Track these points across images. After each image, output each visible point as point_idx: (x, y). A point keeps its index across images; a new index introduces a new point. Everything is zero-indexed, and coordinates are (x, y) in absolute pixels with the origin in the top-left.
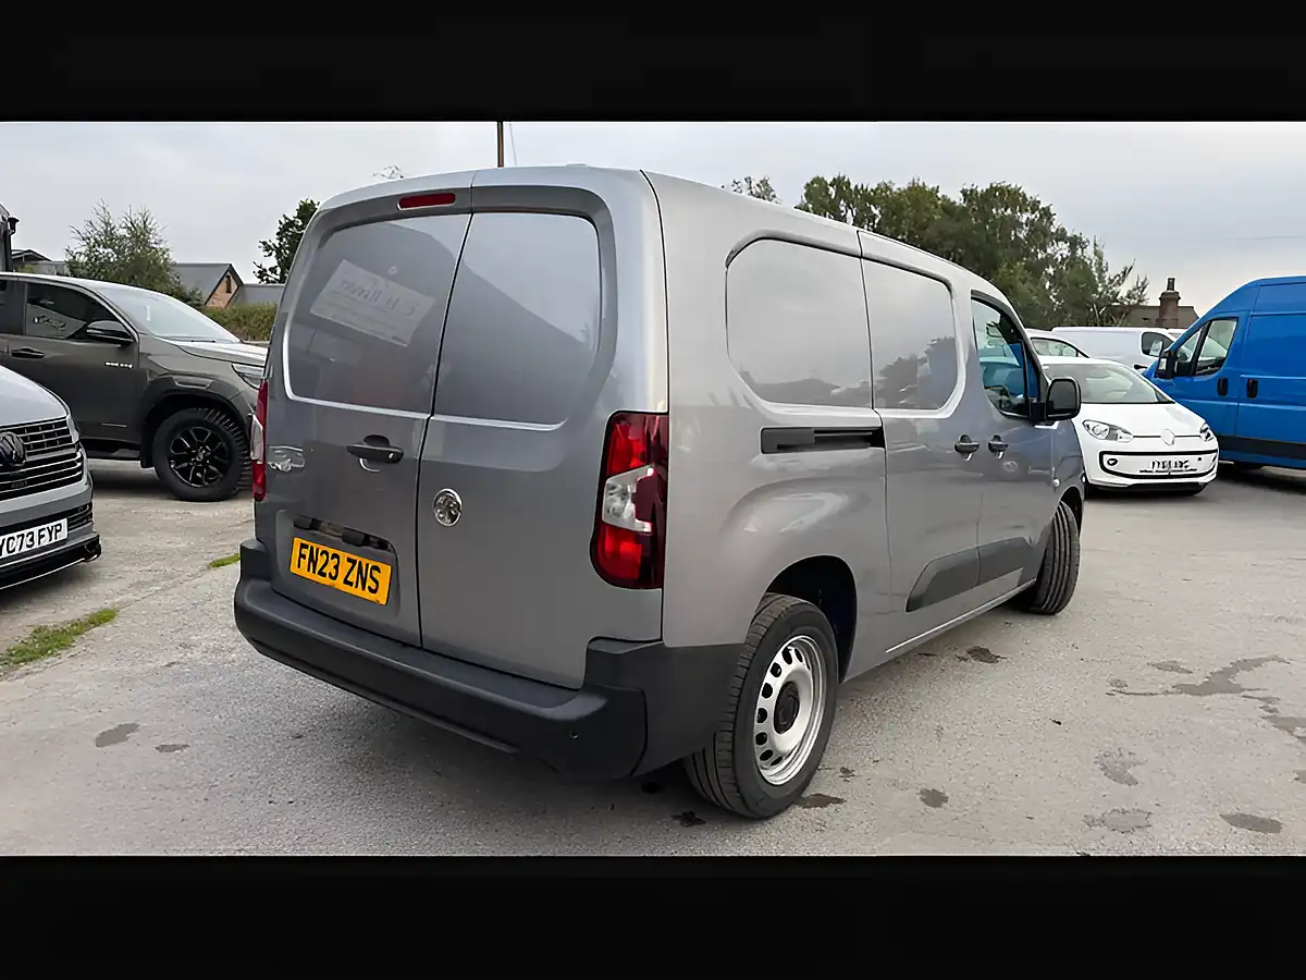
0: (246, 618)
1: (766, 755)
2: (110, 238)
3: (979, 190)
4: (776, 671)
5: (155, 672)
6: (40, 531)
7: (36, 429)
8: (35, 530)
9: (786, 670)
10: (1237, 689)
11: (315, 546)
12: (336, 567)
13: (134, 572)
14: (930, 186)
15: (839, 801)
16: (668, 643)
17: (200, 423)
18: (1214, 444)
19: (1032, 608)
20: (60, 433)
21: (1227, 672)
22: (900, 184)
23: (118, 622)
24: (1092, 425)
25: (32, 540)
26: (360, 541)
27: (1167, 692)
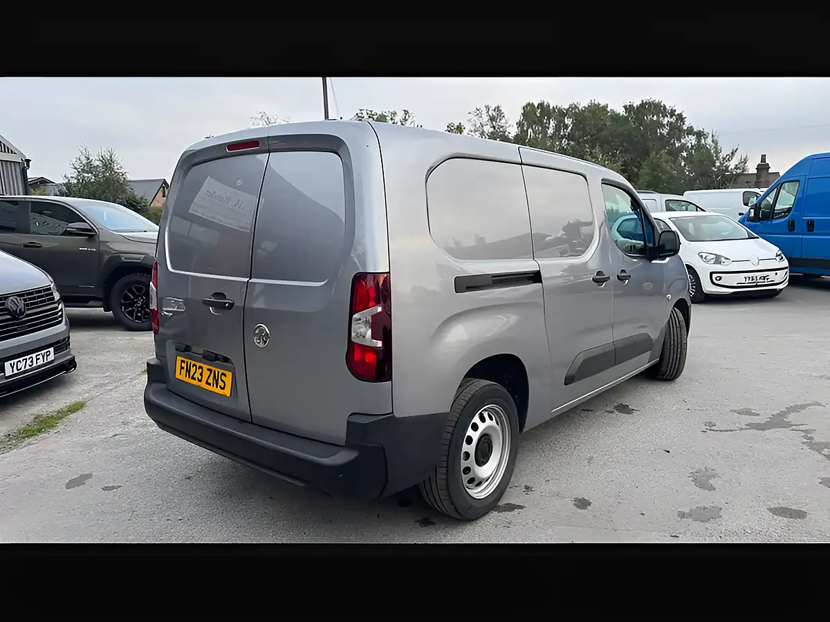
0: (150, 407)
1: (471, 481)
2: (89, 167)
3: (635, 106)
4: (475, 427)
5: (106, 441)
6: (37, 356)
7: (32, 293)
8: (34, 355)
9: (482, 426)
10: (788, 425)
11: (189, 361)
12: (201, 374)
13: (96, 378)
14: (602, 104)
15: (522, 507)
16: (397, 414)
17: (140, 283)
18: (785, 263)
19: (658, 377)
20: (47, 295)
21: (783, 414)
22: (583, 104)
23: (85, 410)
24: (704, 255)
25: (32, 362)
26: (212, 358)
27: (741, 429)
